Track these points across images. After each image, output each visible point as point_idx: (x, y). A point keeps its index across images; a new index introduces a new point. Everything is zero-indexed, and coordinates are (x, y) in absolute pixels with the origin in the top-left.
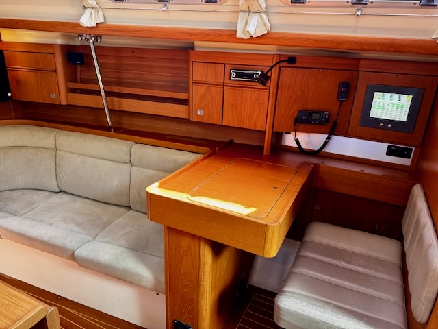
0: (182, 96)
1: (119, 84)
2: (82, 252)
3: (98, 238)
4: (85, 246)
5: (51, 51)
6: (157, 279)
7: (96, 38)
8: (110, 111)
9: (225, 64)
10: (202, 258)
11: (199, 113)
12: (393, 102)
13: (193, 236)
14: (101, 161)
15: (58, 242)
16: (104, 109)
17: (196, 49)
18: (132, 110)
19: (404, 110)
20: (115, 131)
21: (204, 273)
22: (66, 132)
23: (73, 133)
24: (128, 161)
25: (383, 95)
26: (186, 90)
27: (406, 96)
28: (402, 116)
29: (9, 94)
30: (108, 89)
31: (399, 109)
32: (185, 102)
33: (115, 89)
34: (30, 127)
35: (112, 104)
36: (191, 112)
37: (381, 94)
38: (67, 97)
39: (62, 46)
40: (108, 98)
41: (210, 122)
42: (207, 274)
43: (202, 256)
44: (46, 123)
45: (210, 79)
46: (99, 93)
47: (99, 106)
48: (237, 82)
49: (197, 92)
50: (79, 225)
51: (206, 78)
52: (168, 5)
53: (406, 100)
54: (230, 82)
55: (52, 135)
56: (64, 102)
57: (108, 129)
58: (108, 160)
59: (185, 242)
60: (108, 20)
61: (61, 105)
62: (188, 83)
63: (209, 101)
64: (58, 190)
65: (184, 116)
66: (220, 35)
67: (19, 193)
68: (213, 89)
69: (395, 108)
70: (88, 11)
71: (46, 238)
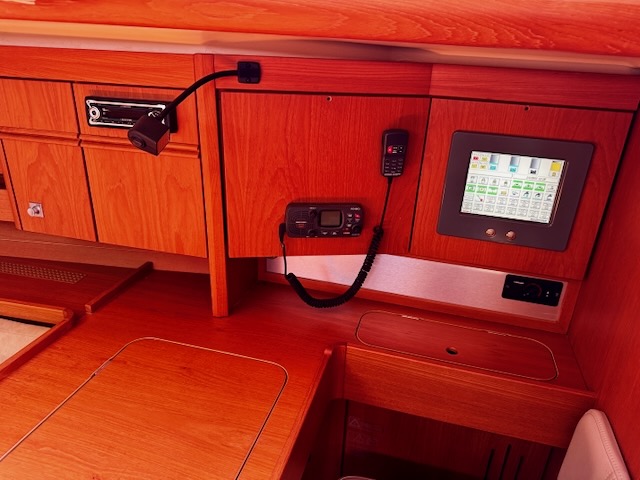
9: (72, 82)
12: (517, 176)
19: (544, 195)
25: (492, 161)
27: (549, 162)
28: (540, 211)
31: (533, 193)
36: (15, 209)
37: (488, 155)
41: (67, 235)
48: (105, 132)
49: (18, 159)
51: (31, 119)
53: (548, 173)
54: (94, 131)
63: (51, 180)
68: (55, 148)
69: (523, 191)
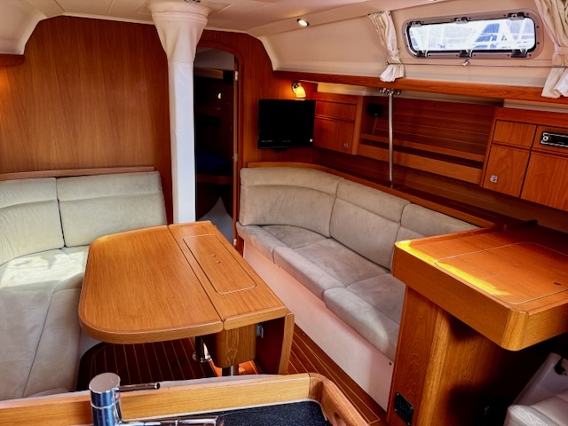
0: (477, 157)
1: (413, 139)
2: (330, 293)
3: (349, 287)
4: (335, 289)
5: (355, 102)
6: (390, 343)
7: (396, 91)
8: (394, 165)
9: (537, 125)
10: (436, 331)
11: (492, 179)
13: (432, 304)
14: (372, 215)
15: (315, 278)
16: (388, 163)
17: (506, 106)
18: (418, 168)
20: (394, 188)
21: (436, 349)
22: (348, 181)
23: (354, 183)
24: (398, 219)
26: (483, 151)
29: (311, 140)
30: (397, 143)
32: (478, 165)
33: (406, 144)
34: (320, 172)
35: (399, 159)
36: (483, 177)
38: (359, 147)
39: (365, 97)
40: (395, 152)
41: (504, 192)
42: (439, 351)
43: (436, 329)
44: (334, 171)
45: (514, 141)
46: (387, 146)
47: (386, 160)
48: (549, 148)
49: (495, 155)
50: (336, 271)
51: (510, 139)
52: (470, 60)
54: (541, 147)
55: (337, 182)
56: (354, 153)
57: (388, 184)
58: (379, 215)
59: (423, 308)
60: (407, 75)
61: (351, 155)
62: (486, 143)
63: (507, 167)
64: (328, 235)
65: (474, 180)
66: (524, 93)
67: (297, 230)
68: (516, 153)
70: (390, 67)
71: (306, 272)
